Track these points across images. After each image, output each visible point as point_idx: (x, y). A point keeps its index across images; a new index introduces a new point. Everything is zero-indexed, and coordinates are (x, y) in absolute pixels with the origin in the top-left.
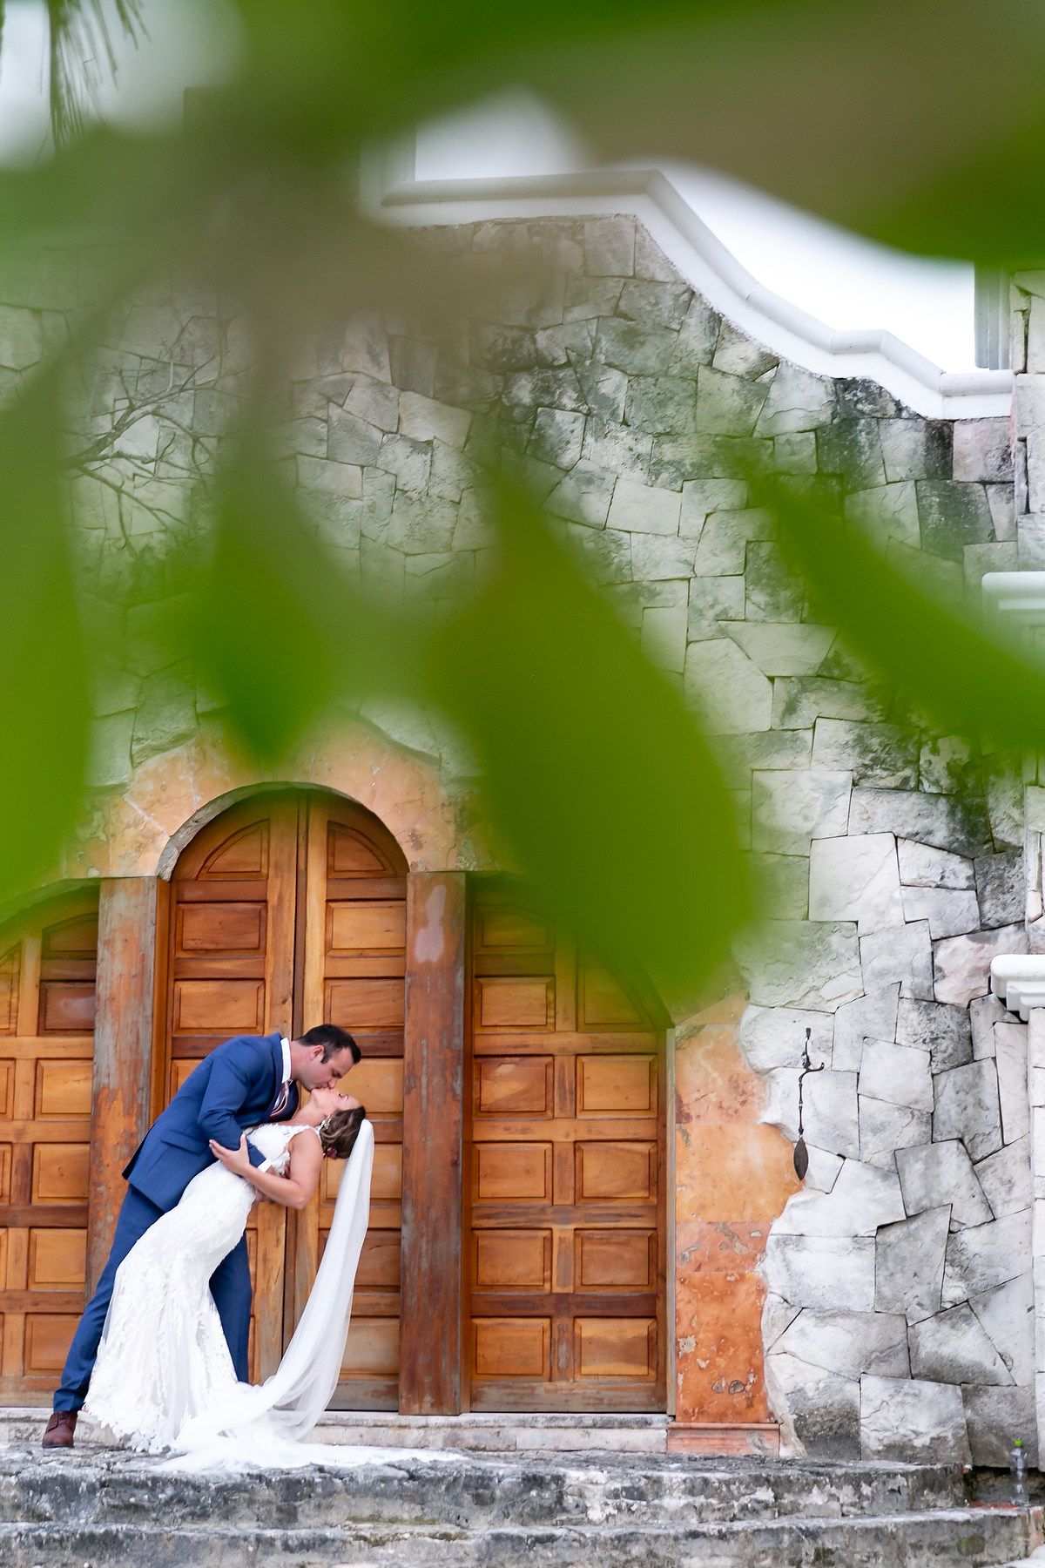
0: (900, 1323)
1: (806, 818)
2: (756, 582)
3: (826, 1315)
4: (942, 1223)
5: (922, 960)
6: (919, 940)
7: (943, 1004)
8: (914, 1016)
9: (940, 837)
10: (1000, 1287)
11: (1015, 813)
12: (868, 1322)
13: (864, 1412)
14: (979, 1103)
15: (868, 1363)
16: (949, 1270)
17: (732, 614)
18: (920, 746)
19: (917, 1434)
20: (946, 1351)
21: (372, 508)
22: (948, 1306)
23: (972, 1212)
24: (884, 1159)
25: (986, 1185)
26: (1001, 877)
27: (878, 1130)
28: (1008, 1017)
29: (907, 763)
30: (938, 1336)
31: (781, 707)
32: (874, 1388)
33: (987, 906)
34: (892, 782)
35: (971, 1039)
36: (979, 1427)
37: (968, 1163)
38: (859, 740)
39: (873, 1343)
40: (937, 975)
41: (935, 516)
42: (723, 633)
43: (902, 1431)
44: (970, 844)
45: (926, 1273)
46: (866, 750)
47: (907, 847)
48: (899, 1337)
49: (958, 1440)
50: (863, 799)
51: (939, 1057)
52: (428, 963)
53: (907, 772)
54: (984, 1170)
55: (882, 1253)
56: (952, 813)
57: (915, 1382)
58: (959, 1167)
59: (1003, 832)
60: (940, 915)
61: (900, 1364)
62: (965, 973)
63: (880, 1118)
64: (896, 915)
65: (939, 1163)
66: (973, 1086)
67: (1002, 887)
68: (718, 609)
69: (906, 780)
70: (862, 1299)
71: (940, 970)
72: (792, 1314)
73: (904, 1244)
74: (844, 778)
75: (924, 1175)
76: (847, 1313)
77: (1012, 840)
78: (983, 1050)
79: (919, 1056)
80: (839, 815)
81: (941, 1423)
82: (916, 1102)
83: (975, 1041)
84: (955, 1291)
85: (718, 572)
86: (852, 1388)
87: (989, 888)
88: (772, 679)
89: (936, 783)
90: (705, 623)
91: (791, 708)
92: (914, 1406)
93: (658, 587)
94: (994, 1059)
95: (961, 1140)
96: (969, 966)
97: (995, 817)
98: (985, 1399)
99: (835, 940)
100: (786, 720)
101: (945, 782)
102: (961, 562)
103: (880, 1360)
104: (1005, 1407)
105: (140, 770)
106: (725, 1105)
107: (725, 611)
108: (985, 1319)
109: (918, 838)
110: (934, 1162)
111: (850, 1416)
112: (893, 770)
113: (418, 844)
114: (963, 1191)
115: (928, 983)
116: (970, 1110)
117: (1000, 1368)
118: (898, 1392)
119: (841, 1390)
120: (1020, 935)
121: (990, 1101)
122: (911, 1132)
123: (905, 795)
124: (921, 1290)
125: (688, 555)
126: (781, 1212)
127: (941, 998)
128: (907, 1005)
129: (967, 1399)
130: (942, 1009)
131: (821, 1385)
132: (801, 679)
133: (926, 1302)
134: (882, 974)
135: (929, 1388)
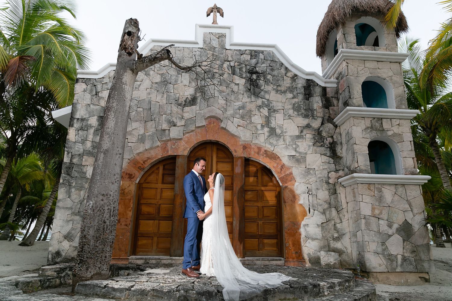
0: (327, 241)
1: (305, 150)
2: (295, 110)
3: (313, 239)
4: (333, 222)
5: (326, 176)
6: (326, 172)
7: (330, 183)
8: (326, 185)
9: (328, 155)
10: (344, 234)
11: (341, 151)
12: (321, 241)
13: (321, 258)
14: (338, 201)
15: (321, 248)
16: (335, 231)
17: (291, 115)
18: (324, 139)
19: (331, 262)
20: (335, 246)
21: (228, 94)
22: (335, 238)
23: (338, 221)
24: (322, 210)
25: (340, 216)
26: (339, 162)
27: (321, 205)
28: (342, 186)
29: (322, 142)
30: (334, 243)
31: (300, 131)
32: (322, 254)
33: (337, 167)
34: (320, 145)
35: (335, 189)
36: (342, 261)
37: (337, 212)
38: (314, 137)
39: (322, 245)
40: (329, 178)
41: (324, 102)
42: (290, 119)
43: (328, 261)
44: (333, 156)
45: (331, 232)
46: (315, 139)
47: (323, 156)
48: (326, 244)
49: (339, 263)
50: (315, 148)
51: (330, 193)
52: (238, 173)
53: (322, 143)
54: (340, 213)
55: (323, 228)
56: (330, 151)
57: (330, 252)
58: (335, 212)
59: (339, 154)
60: (329, 168)
61: (327, 249)
62: (334, 178)
63: (321, 203)
64: (321, 168)
65: (332, 212)
66: (336, 198)
67: (339, 164)
68: (289, 114)
69: (322, 145)
70: (320, 236)
71: (330, 177)
72: (307, 239)
73: (326, 226)
74: (311, 144)
75: (329, 214)
76: (317, 239)
77: (340, 156)
78: (338, 192)
79: (327, 192)
80: (311, 150)
81: (335, 260)
82: (327, 200)
83: (337, 190)
84: (336, 235)
85: (288, 108)
86: (319, 253)
87: (337, 164)
88: (298, 127)
89: (327, 145)
90: (287, 117)
91: (302, 132)
92: (330, 257)
93: (278, 110)
94: (340, 193)
95: (335, 208)
96: (335, 177)
97: (337, 152)
98: (343, 255)
99: (311, 171)
100: (301, 133)
101: (329, 145)
102: (329, 110)
103: (324, 248)
104: (346, 257)
105: (184, 136)
106: (292, 200)
107: (290, 115)
108: (342, 240)
109: (325, 155)
110: (331, 211)
111: (319, 258)
112: (320, 143)
113: (236, 151)
114: (336, 217)
115: (328, 180)
116: (336, 202)
117: (345, 250)
118: (327, 254)
119: (317, 254)
120: (343, 172)
121: (340, 201)
122: (326, 206)
123: (322, 147)
124: (330, 235)
125: (283, 105)
126: (303, 220)
127: (330, 182)
128: (324, 183)
129: (340, 255)
130: (330, 184)
131: (313, 253)
132: (303, 127)
133: (331, 237)
134: (320, 178)
135: (333, 253)
